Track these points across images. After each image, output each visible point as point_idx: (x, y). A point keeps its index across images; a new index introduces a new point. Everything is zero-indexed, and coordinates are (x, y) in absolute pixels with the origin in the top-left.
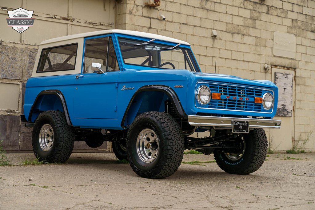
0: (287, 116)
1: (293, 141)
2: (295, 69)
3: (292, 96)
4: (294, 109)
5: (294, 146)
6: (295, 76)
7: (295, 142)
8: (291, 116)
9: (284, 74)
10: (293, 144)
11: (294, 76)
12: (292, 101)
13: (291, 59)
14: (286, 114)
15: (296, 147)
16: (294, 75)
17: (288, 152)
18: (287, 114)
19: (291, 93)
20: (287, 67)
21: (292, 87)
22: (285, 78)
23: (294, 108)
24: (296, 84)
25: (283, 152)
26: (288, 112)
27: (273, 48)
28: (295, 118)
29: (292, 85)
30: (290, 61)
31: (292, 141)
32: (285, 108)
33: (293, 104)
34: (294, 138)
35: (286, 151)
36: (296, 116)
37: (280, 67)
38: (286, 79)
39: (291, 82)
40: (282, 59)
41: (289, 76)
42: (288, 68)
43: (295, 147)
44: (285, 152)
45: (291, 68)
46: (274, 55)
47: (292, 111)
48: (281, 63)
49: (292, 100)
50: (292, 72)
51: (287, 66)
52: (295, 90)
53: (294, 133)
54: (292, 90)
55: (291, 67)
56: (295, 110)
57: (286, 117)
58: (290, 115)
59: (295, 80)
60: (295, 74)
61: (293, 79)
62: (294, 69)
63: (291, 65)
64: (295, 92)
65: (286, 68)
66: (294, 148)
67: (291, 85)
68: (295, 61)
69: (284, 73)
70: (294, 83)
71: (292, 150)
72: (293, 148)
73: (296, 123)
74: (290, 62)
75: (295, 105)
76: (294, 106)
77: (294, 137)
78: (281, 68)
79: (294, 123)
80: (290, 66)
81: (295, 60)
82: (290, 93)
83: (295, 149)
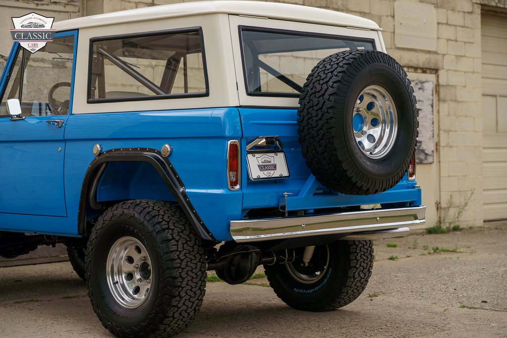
0: (425, 162)
1: (437, 209)
2: (436, 71)
3: (433, 123)
4: (438, 147)
5: (440, 218)
6: (438, 85)
7: (442, 212)
8: (433, 162)
9: (416, 82)
10: (439, 215)
11: (436, 86)
12: (433, 134)
13: (429, 52)
14: (423, 158)
15: (444, 220)
16: (435, 82)
17: (430, 231)
18: (426, 158)
19: (432, 117)
20: (421, 69)
21: (432, 106)
22: (420, 89)
23: (437, 145)
24: (439, 100)
25: (420, 231)
26: (427, 154)
27: (394, 32)
28: (440, 165)
29: (433, 103)
30: (427, 56)
31: (435, 208)
32: (421, 148)
33: (436, 139)
34: (440, 203)
35: (426, 229)
36: (441, 160)
37: (408, 69)
38: (421, 91)
39: (431, 97)
40: (413, 53)
41: (426, 85)
42: (424, 71)
43: (442, 220)
44: (424, 232)
45: (430, 69)
46: (397, 46)
47: (433, 151)
48: (411, 60)
49: (433, 131)
50: (432, 77)
51: (421, 65)
52: (438, 112)
53: (440, 195)
54: (433, 111)
55: (429, 67)
56: (439, 150)
57: (423, 164)
58: (430, 159)
59: (438, 92)
60: (438, 81)
61: (434, 90)
62: (434, 71)
63: (429, 63)
64: (437, 115)
65: (419, 71)
66: (440, 222)
67: (430, 102)
68: (435, 55)
69: (418, 79)
70: (435, 98)
71: (437, 227)
72: (438, 224)
73: (442, 175)
74: (427, 59)
75: (439, 141)
76: (437, 143)
77: (438, 201)
78: (410, 70)
79: (438, 175)
80: (427, 66)
81: (436, 53)
82: (429, 117)
83: (442, 225)
